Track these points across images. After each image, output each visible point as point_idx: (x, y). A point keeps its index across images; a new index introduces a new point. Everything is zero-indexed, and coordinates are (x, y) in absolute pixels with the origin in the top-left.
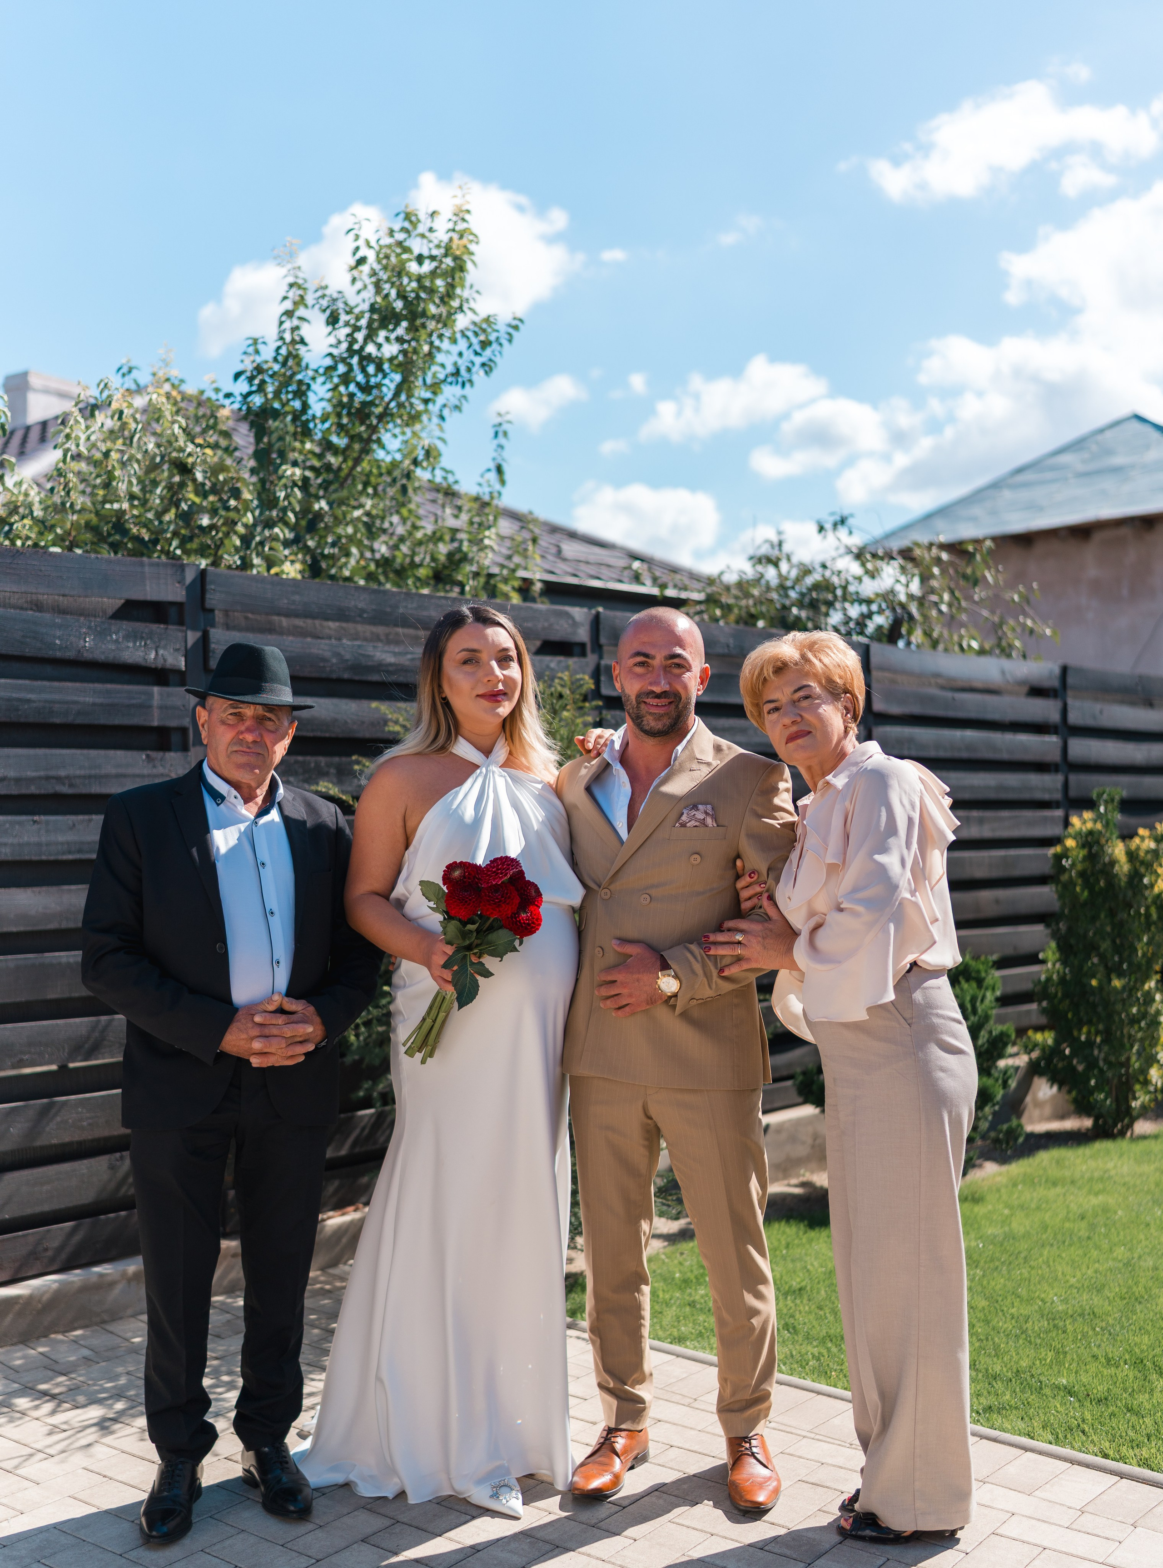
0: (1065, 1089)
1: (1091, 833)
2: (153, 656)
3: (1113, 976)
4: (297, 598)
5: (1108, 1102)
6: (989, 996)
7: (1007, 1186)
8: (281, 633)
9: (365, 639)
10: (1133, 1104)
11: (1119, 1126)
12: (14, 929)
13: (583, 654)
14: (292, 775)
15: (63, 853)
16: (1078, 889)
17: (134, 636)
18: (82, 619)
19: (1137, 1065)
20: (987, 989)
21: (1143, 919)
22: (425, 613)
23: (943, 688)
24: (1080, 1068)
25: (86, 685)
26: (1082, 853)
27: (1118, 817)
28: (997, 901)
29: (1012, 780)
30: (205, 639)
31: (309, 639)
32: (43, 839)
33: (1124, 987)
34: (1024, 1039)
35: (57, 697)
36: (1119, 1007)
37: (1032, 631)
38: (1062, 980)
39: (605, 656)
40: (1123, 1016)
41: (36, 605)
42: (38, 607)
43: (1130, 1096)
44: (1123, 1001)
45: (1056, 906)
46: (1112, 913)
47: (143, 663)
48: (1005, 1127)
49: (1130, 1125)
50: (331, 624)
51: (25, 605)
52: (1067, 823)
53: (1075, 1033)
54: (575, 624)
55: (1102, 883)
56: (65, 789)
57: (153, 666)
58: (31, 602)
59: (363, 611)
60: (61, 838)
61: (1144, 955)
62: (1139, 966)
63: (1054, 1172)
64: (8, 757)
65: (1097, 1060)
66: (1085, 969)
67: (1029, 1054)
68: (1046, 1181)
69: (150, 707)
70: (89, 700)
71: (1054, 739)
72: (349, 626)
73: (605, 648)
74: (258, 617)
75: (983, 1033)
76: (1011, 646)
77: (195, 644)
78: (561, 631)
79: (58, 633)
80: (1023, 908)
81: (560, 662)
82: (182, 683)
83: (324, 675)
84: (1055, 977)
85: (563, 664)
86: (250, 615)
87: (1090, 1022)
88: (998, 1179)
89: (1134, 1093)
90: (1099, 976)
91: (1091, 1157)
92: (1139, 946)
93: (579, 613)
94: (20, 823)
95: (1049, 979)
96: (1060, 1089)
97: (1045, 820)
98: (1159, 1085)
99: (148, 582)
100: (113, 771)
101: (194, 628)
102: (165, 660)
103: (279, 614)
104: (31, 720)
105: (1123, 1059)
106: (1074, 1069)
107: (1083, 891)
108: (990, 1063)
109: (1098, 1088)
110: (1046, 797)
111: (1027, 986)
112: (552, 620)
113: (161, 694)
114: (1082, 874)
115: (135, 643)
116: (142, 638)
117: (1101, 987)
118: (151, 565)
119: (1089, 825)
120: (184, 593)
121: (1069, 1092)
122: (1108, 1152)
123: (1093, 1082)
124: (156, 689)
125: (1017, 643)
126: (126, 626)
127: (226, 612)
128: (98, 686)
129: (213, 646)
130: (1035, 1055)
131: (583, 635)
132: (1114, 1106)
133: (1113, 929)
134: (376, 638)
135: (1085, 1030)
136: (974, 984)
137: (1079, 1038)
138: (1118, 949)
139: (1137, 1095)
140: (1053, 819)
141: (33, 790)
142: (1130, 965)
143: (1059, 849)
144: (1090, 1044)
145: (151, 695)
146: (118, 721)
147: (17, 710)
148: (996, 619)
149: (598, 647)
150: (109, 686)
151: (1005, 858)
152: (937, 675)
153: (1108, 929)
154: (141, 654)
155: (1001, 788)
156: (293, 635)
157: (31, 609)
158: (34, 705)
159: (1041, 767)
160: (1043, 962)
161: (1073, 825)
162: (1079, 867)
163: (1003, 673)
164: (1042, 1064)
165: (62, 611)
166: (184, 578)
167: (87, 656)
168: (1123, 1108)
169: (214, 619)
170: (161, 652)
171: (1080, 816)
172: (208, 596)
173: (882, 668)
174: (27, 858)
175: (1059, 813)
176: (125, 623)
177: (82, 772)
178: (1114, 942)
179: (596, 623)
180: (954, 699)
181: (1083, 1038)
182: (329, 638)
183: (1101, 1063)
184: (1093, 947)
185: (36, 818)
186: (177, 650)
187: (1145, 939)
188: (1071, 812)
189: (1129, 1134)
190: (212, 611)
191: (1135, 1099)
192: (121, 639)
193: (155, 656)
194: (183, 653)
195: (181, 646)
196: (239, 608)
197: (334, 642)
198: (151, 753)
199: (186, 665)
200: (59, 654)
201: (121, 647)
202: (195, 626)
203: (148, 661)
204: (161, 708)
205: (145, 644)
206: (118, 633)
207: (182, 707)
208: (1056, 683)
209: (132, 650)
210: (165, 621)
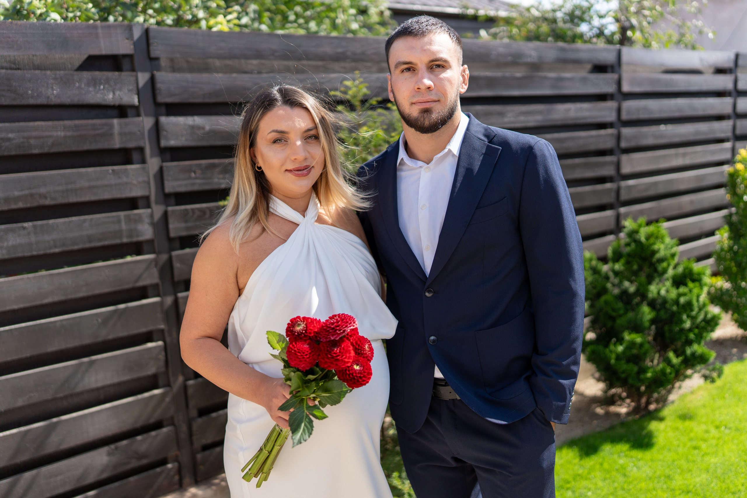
2: (111, 96)
4: (223, 44)
8: (216, 70)
12: (15, 307)
15: (50, 248)
17: (95, 83)
18: (48, 72)
22: (321, 50)
25: (57, 122)
29: (703, 127)
30: (152, 80)
31: (234, 75)
32: (33, 239)
35: (34, 134)
41: (15, 64)
47: (104, 103)
50: (255, 62)
52: (734, 151)
56: (48, 202)
57: (112, 104)
59: (275, 51)
60: (47, 238)
69: (111, 135)
70: (61, 134)
71: (729, 100)
72: (266, 63)
74: (195, 60)
77: (145, 85)
79: (30, 85)
82: (138, 115)
86: (190, 59)
94: (13, 230)
97: (721, 149)
99: (101, 40)
100: (85, 184)
102: (121, 99)
103: (211, 57)
104: (13, 153)
110: (722, 135)
113: (120, 125)
115: (95, 88)
116: (100, 84)
118: (103, 27)
120: (132, 47)
124: (116, 122)
126: (86, 75)
127: (172, 60)
128: (67, 123)
129: (159, 85)
134: (287, 69)
140: (726, 150)
141: (21, 205)
143: (732, 169)
145: (111, 126)
146: (86, 147)
150: (77, 122)
152: (662, 65)
154: (101, 96)
155: (697, 133)
156: (223, 73)
158: (14, 142)
159: (720, 118)
161: (740, 154)
163: (701, 60)
165: (33, 67)
166: (132, 36)
167: (54, 101)
169: (160, 64)
170: (118, 93)
172: (152, 48)
173: (629, 64)
174: (20, 255)
175: (728, 145)
176: (88, 73)
177: (60, 188)
180: (671, 80)
182: (251, 72)
185: (26, 225)
186: (129, 91)
188: (738, 144)
190: (157, 59)
192: (83, 86)
193: (113, 96)
194: (135, 92)
195: (133, 87)
196: (178, 55)
197: (255, 76)
198: (116, 168)
199: (139, 101)
200: (32, 102)
201: (84, 92)
202: (143, 70)
203: (108, 100)
204: (121, 134)
205: (104, 88)
206: (80, 81)
207: (138, 133)
208: (731, 65)
209: (93, 93)
210: (120, 69)
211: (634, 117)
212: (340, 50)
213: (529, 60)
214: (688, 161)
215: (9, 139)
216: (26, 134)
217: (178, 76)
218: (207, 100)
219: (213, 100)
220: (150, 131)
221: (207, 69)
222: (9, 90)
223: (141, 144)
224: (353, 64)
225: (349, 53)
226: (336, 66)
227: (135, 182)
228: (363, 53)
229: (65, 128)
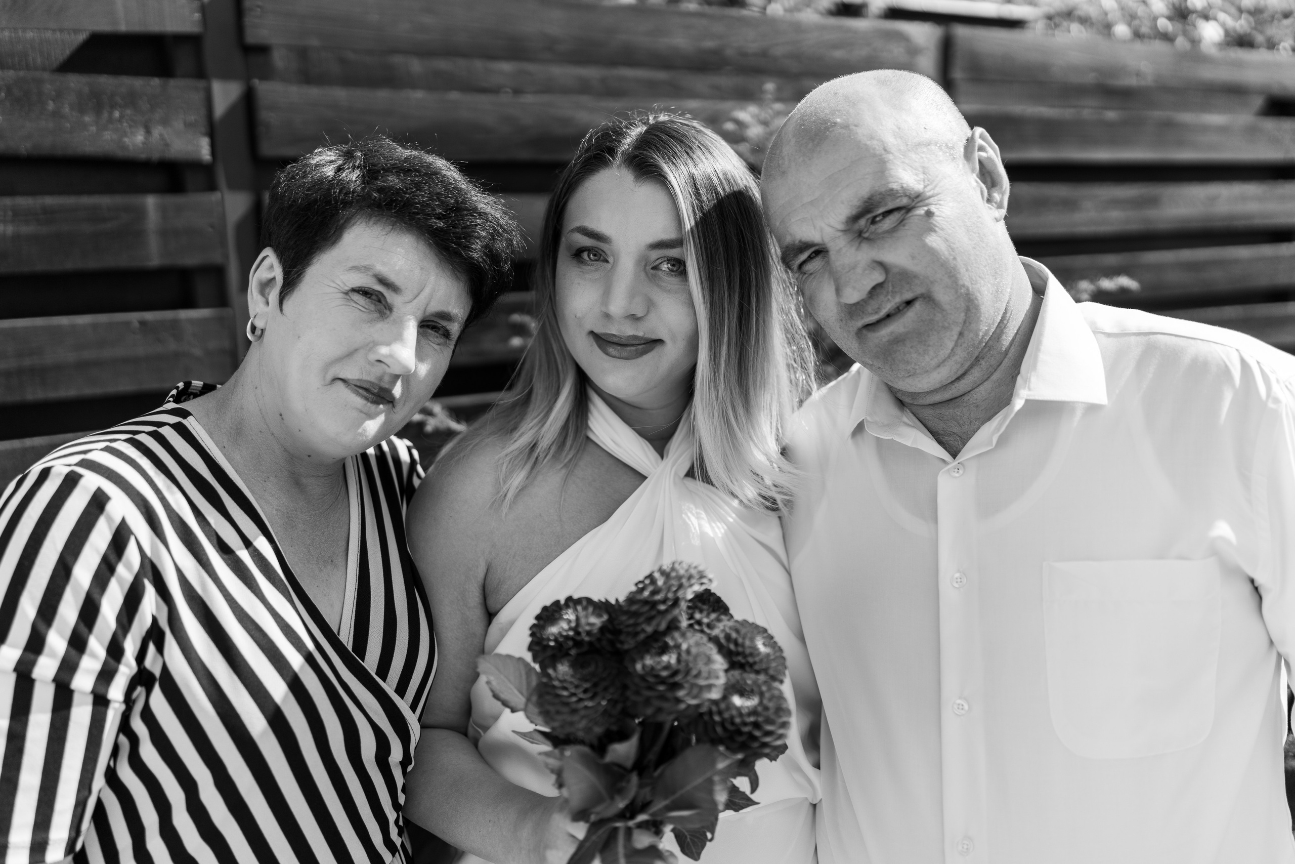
2: (139, 138)
8: (411, 83)
9: (565, 91)
17: (98, 103)
31: (454, 95)
47: (120, 154)
50: (506, 67)
54: (916, 51)
57: (143, 156)
69: (140, 233)
70: (5, 229)
72: (534, 69)
77: (231, 112)
82: (212, 187)
100: (71, 357)
101: (226, 81)
102: (167, 145)
103: (401, 53)
113: (163, 210)
115: (98, 116)
116: (113, 106)
120: (197, 16)
124: (151, 202)
126: (76, 82)
127: (302, 53)
128: (23, 201)
129: (266, 115)
134: (584, 88)
145: (140, 213)
146: (71, 264)
150: (49, 201)
154: (115, 137)
156: (427, 89)
169: (271, 63)
170: (157, 130)
172: (248, 20)
176: (88, 76)
179: (949, 47)
182: (498, 90)
186: (188, 125)
190: (263, 50)
192: (66, 110)
193: (146, 138)
194: (203, 130)
195: (197, 116)
196: (314, 42)
197: (506, 99)
198: (149, 316)
199: (213, 153)
201: (68, 125)
202: (226, 76)
203: (131, 148)
204: (165, 233)
205: (122, 117)
206: (59, 96)
207: (210, 230)
209: (93, 129)
210: (165, 70)
212: (709, 44)
217: (314, 92)
220: (240, 226)
221: (387, 79)
223: (216, 258)
225: (729, 53)
226: (700, 82)
227: (197, 352)
228: (764, 54)
229: (17, 215)
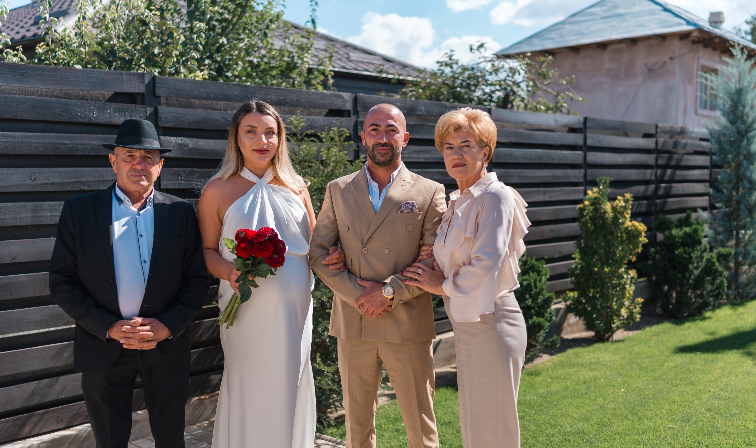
0: (582, 318)
1: (596, 198)
3: (605, 266)
4: (203, 90)
5: (602, 325)
6: (544, 279)
7: (551, 367)
8: (196, 108)
10: (613, 326)
11: (607, 335)
13: (349, 116)
14: (202, 178)
16: (589, 225)
17: (119, 111)
18: (92, 102)
19: (615, 307)
20: (542, 275)
21: (619, 239)
22: (269, 97)
23: (527, 129)
24: (589, 309)
25: (95, 135)
26: (591, 208)
27: (609, 190)
28: (552, 231)
29: (559, 173)
30: (156, 111)
31: (210, 111)
33: (610, 271)
34: (564, 295)
35: (80, 142)
36: (607, 280)
37: (572, 99)
38: (582, 268)
39: (360, 116)
40: (609, 284)
41: (68, 96)
42: (69, 96)
43: (612, 322)
44: (609, 278)
45: (579, 233)
46: (605, 237)
48: (551, 340)
49: (611, 335)
50: (221, 102)
51: (62, 96)
52: (586, 194)
53: (588, 293)
54: (345, 101)
55: (601, 222)
58: (65, 94)
59: (237, 96)
61: (620, 256)
62: (617, 261)
63: (574, 360)
64: (55, 172)
65: (597, 304)
66: (592, 262)
67: (565, 302)
68: (570, 364)
71: (580, 152)
72: (231, 103)
73: (360, 112)
74: (184, 100)
75: (541, 296)
76: (562, 106)
77: (151, 114)
78: (338, 104)
79: (79, 110)
80: (564, 234)
81: (337, 120)
83: (217, 129)
84: (579, 266)
85: (339, 121)
86: (179, 99)
87: (594, 288)
88: (548, 363)
89: (613, 320)
90: (598, 266)
91: (592, 352)
92: (617, 252)
93: (347, 96)
95: (576, 267)
96: (580, 319)
97: (575, 191)
98: (625, 316)
99: (125, 83)
101: (150, 106)
103: (194, 98)
104: (66, 154)
105: (609, 304)
106: (586, 309)
107: (591, 226)
108: (544, 310)
109: (597, 319)
110: (576, 180)
111: (565, 270)
112: (333, 99)
114: (591, 218)
115: (119, 114)
116: (123, 111)
117: (599, 272)
118: (127, 74)
119: (596, 195)
120: (144, 88)
121: (584, 320)
122: (600, 349)
123: (594, 316)
125: (565, 105)
126: (114, 105)
127: (167, 98)
128: (101, 136)
129: (160, 115)
130: (568, 303)
131: (349, 106)
132: (604, 327)
133: (605, 243)
135: (592, 290)
136: (536, 274)
137: (589, 295)
138: (607, 253)
139: (615, 321)
140: (579, 191)
142: (613, 260)
143: (581, 206)
144: (594, 297)
147: (60, 149)
148: (555, 93)
149: (356, 112)
150: (107, 136)
151: (556, 209)
152: (524, 123)
153: (603, 244)
155: (554, 177)
156: (202, 109)
157: (65, 98)
158: (68, 146)
159: (574, 166)
160: (574, 259)
161: (588, 194)
162: (591, 214)
163: (556, 121)
164: (572, 307)
165: (82, 98)
166: (144, 81)
167: (95, 121)
168: (609, 327)
169: (160, 101)
171: (592, 190)
172: (157, 90)
175: (582, 188)
176: (114, 103)
177: (94, 179)
178: (605, 249)
179: (355, 100)
180: (532, 134)
181: (591, 295)
182: (220, 110)
183: (599, 307)
184: (596, 253)
187: (620, 248)
188: (588, 188)
189: (611, 339)
190: (159, 97)
191: (614, 323)
192: (113, 112)
195: (142, 113)
196: (172, 95)
197: (223, 112)
200: (80, 120)
201: (113, 116)
205: (125, 114)
206: (111, 109)
208: (581, 126)
209: (119, 117)
210: (135, 103)
211: (503, 161)
212: (282, 98)
213: (420, 113)
214: (547, 198)
215: (65, 144)
216: (74, 142)
217: (172, 109)
218: (191, 127)
219: (195, 127)
221: (190, 106)
222: (67, 112)
224: (290, 108)
225: (288, 100)
228: (298, 101)
229: (99, 139)
